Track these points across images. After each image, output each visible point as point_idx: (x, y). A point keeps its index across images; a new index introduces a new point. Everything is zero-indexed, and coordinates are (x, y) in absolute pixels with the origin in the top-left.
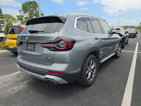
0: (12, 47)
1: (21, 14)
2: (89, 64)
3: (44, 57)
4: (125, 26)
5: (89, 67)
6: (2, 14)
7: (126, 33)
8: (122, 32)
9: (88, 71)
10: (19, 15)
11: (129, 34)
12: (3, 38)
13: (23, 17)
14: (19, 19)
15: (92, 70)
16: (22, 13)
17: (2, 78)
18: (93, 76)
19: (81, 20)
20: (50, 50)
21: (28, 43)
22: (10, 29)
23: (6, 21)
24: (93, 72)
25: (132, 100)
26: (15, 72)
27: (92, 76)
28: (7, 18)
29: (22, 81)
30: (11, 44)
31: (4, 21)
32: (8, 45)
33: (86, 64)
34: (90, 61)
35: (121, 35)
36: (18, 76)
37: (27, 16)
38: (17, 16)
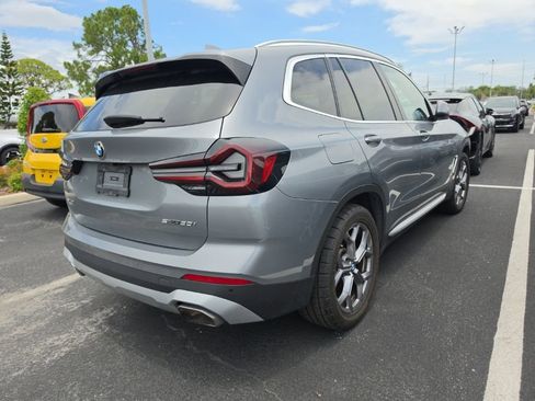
0: (48, 181)
1: (79, 56)
2: (345, 243)
3: (165, 221)
4: (476, 87)
5: (343, 253)
6: (10, 61)
7: (482, 115)
8: (470, 111)
9: (341, 272)
10: (71, 62)
11: (495, 117)
12: (15, 146)
13: (87, 67)
14: (74, 77)
15: (358, 265)
16: (83, 53)
17: (11, 300)
18: (363, 288)
19: (309, 70)
20: (187, 191)
21: (103, 167)
22: (39, 114)
23: (27, 86)
24: (360, 272)
25: (523, 385)
26: (58, 276)
27: (359, 288)
28: (30, 73)
29: (85, 312)
30: (44, 171)
31: (19, 84)
32: (34, 175)
33: (334, 243)
34: (351, 232)
35: (466, 124)
36: (70, 291)
37: (103, 64)
38: (67, 65)
